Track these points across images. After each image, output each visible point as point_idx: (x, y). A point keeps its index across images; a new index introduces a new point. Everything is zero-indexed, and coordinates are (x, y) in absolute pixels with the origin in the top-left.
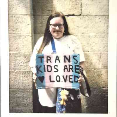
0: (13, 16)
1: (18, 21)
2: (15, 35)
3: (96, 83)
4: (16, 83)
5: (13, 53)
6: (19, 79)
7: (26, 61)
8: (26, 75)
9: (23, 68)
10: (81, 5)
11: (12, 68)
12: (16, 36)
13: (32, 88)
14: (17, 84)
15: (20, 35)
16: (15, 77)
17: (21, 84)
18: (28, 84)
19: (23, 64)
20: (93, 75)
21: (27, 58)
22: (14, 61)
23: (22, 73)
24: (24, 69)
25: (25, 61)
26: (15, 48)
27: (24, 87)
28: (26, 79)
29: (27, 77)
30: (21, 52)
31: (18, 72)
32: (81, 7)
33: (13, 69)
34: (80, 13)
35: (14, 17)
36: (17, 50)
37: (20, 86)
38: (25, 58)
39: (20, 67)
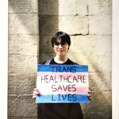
0: (18, 36)
1: (24, 41)
2: (20, 55)
3: (108, 106)
4: (19, 110)
5: (16, 75)
6: (22, 105)
7: (31, 83)
8: (30, 100)
9: (27, 92)
10: (88, 25)
11: (15, 92)
12: (20, 57)
13: (37, 116)
14: (19, 112)
15: (25, 56)
16: (17, 104)
17: (24, 111)
18: (32, 112)
19: (28, 87)
20: (104, 98)
21: (32, 81)
22: (17, 84)
23: (26, 99)
24: (28, 94)
25: (30, 85)
26: (19, 70)
27: (28, 114)
28: (30, 105)
29: (31, 103)
30: (25, 74)
31: (21, 98)
32: (88, 27)
33: (16, 94)
34: (87, 33)
35: (20, 36)
36: (21, 71)
37: (23, 114)
38: (30, 80)
39: (23, 91)
